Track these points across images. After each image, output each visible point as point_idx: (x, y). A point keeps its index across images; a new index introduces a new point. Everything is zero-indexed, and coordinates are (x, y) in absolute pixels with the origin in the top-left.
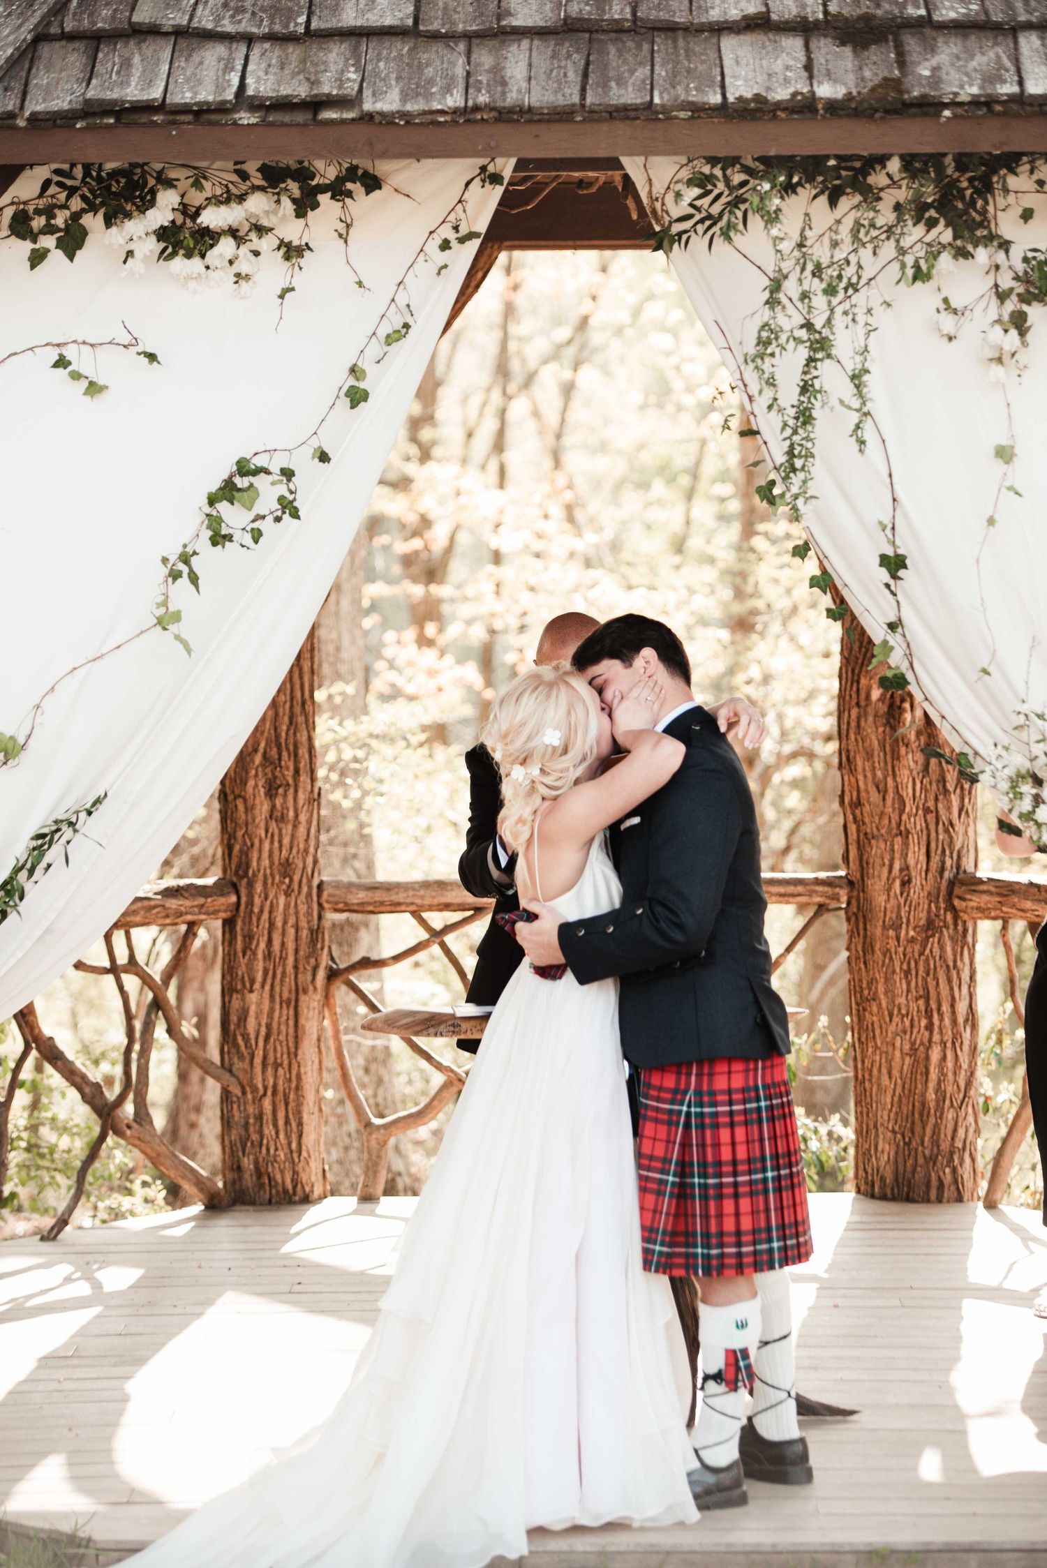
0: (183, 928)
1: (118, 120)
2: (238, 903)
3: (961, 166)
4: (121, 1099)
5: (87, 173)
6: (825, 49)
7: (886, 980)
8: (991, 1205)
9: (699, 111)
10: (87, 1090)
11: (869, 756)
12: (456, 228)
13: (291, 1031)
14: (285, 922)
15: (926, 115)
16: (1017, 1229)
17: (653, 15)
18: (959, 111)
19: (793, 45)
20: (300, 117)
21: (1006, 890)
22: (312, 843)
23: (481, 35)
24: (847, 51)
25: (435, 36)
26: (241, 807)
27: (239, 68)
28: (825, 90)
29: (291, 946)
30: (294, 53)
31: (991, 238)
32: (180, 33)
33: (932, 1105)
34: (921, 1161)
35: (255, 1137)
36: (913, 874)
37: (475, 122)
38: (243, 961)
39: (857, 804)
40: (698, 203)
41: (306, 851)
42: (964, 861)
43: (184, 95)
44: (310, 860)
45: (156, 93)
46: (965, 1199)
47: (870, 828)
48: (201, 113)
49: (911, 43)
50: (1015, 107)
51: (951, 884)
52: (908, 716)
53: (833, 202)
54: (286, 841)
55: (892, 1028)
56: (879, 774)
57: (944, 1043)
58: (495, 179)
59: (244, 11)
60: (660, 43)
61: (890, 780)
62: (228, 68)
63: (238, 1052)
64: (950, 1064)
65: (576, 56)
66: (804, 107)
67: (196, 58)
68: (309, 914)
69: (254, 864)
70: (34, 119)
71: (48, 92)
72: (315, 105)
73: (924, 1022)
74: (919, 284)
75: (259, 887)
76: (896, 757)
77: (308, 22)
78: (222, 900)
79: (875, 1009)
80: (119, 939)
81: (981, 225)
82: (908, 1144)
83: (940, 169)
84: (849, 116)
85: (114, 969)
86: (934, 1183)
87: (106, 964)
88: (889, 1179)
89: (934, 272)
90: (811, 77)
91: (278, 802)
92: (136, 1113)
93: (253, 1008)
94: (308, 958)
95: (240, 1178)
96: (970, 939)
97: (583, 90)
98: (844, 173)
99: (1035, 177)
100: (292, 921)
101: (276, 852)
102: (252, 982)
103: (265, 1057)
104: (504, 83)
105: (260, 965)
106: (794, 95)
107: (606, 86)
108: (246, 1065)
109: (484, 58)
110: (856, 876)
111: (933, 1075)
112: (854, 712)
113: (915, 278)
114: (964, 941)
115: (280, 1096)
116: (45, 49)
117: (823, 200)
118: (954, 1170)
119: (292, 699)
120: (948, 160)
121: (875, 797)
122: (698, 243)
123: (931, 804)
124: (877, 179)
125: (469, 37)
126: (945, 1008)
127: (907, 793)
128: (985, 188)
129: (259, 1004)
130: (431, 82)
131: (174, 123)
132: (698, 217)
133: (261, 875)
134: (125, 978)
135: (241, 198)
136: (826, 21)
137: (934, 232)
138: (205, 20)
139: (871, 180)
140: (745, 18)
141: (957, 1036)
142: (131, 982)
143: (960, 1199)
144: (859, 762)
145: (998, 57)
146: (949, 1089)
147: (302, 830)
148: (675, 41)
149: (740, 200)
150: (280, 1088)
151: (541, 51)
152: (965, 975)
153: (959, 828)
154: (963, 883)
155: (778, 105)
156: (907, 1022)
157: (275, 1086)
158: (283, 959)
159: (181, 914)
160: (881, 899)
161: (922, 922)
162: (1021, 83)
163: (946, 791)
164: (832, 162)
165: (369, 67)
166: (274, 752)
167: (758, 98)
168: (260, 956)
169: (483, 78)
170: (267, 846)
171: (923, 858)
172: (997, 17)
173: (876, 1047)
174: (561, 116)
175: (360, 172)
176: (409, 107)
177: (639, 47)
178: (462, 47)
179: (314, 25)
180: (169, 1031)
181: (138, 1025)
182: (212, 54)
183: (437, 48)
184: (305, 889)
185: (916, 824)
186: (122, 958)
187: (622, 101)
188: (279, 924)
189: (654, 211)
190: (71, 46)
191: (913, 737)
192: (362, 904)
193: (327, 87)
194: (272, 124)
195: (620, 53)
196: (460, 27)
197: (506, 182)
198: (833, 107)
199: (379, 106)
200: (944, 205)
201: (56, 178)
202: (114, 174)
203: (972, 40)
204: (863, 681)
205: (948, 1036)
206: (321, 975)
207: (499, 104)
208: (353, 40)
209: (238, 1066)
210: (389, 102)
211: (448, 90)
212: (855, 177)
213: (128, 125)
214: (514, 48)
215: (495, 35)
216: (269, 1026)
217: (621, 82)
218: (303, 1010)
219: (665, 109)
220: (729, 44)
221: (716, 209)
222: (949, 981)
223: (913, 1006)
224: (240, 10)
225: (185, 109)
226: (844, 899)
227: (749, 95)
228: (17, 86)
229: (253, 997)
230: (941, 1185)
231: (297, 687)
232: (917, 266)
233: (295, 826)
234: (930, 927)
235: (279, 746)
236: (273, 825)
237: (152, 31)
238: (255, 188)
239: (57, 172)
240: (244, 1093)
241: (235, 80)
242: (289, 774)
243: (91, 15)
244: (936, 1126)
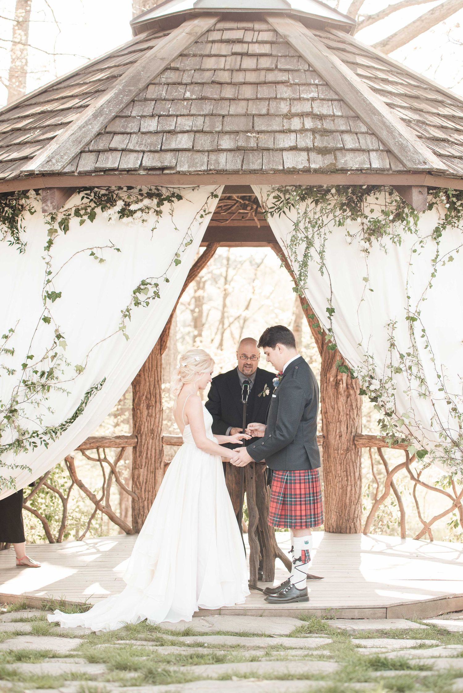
0: (121, 449)
1: (104, 173)
2: (138, 442)
3: (353, 193)
4: (102, 499)
5: (95, 195)
6: (313, 155)
7: (334, 466)
8: (365, 534)
9: (276, 171)
10: (91, 496)
11: (330, 398)
12: (205, 211)
13: (153, 481)
14: (152, 448)
15: (343, 173)
16: (373, 539)
17: (263, 146)
18: (353, 172)
19: (304, 154)
20: (158, 172)
21: (371, 438)
22: (160, 424)
23: (212, 151)
24: (320, 156)
25: (198, 151)
26: (138, 411)
27: (141, 159)
28: (313, 166)
29: (153, 455)
30: (157, 155)
31: (362, 215)
32: (123, 150)
33: (348, 504)
34: (344, 521)
35: (142, 513)
36: (343, 434)
37: (210, 174)
38: (139, 459)
39: (326, 412)
40: (276, 203)
41: (158, 426)
42: (358, 430)
43: (123, 166)
44: (159, 429)
45: (116, 165)
46: (358, 531)
47: (330, 420)
48: (129, 171)
49: (338, 154)
50: (369, 171)
51: (354, 437)
52: (341, 386)
53: (317, 204)
54: (152, 423)
55: (336, 480)
56: (333, 403)
57: (351, 485)
58: (216, 196)
59: (142, 144)
60: (265, 152)
61: (336, 405)
62: (137, 159)
63: (137, 487)
64: (353, 491)
65: (240, 157)
66: (307, 171)
67: (128, 157)
68: (159, 445)
69: (142, 430)
70: (80, 173)
71: (84, 165)
72: (163, 169)
73: (346, 479)
74: (340, 227)
75: (144, 437)
76: (338, 398)
77: (161, 147)
78: (132, 440)
79: (331, 475)
80: (101, 450)
81: (359, 211)
82: (340, 516)
83: (347, 193)
84: (320, 173)
85: (99, 460)
86: (348, 527)
87: (97, 458)
88: (335, 527)
89: (345, 223)
90: (309, 163)
91: (150, 411)
92: (106, 504)
93: (142, 474)
94: (158, 459)
95: (137, 526)
96: (359, 454)
97: (242, 165)
98: (319, 195)
99: (375, 196)
100: (154, 447)
101: (149, 426)
102: (142, 466)
103: (145, 489)
104: (219, 163)
105: (144, 460)
106: (304, 167)
107: (249, 164)
108: (139, 491)
109: (213, 157)
110: (325, 435)
111: (348, 495)
112: (325, 385)
113: (339, 225)
114: (358, 455)
115: (150, 501)
116: (83, 155)
117: (314, 203)
118: (354, 524)
119: (155, 379)
120: (350, 190)
121: (331, 410)
122: (276, 215)
123: (348, 413)
124: (329, 196)
125: (208, 151)
126: (352, 474)
127: (341, 409)
128: (361, 200)
129: (144, 472)
130: (197, 163)
131: (121, 174)
132: (276, 207)
133: (144, 433)
134: (104, 463)
135: (142, 200)
136: (314, 148)
137: (345, 213)
138: (131, 147)
139: (327, 197)
140: (290, 147)
141: (355, 483)
142: (104, 464)
143: (356, 533)
144: (327, 400)
145: (364, 158)
146: (353, 499)
147: (157, 420)
148: (269, 153)
149: (288, 203)
150: (150, 498)
151: (230, 155)
152: (358, 465)
153: (357, 420)
154: (358, 436)
155: (299, 170)
156: (341, 479)
157: (148, 498)
158: (151, 459)
159: (120, 444)
160: (333, 441)
161: (345, 448)
162: (371, 165)
163: (353, 409)
164: (315, 189)
165: (179, 159)
166: (149, 396)
167: (293, 168)
168: (144, 458)
169: (213, 162)
170: (146, 424)
171: (346, 429)
172: (364, 147)
173: (331, 487)
174: (235, 172)
175: (176, 195)
176: (190, 169)
177: (259, 154)
178: (206, 154)
179: (163, 148)
180: (116, 481)
181: (107, 477)
182: (133, 156)
183: (199, 154)
184: (158, 438)
185: (343, 418)
186: (102, 456)
187: (254, 168)
188: (150, 448)
189: (263, 206)
190: (91, 154)
191: (343, 392)
192: (175, 443)
193: (166, 164)
194: (150, 175)
195: (253, 156)
196: (206, 149)
197: (219, 197)
198: (316, 171)
199: (181, 169)
200: (348, 205)
201: (86, 196)
202: (103, 195)
203: (357, 153)
204: (328, 375)
205: (353, 483)
206: (162, 464)
207: (217, 169)
208: (174, 152)
209: (137, 491)
210: (184, 168)
211: (202, 165)
212: (322, 197)
213: (107, 175)
214: (222, 154)
215: (216, 151)
216: (146, 480)
217: (253, 163)
218: (157, 475)
219: (266, 171)
220: (285, 153)
221: (281, 205)
222: (353, 466)
223: (342, 474)
224: (140, 144)
225: (124, 170)
226: (322, 442)
227: (291, 167)
228: (75, 164)
229: (142, 470)
230: (350, 528)
231: (156, 376)
232: (339, 221)
233: (155, 419)
234: (348, 450)
235: (150, 394)
236: (148, 418)
237: (116, 150)
238: (146, 197)
239: (86, 194)
240: (139, 500)
241: (139, 162)
242: (153, 403)
243: (97, 145)
244: (349, 510)
